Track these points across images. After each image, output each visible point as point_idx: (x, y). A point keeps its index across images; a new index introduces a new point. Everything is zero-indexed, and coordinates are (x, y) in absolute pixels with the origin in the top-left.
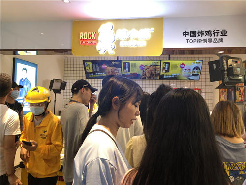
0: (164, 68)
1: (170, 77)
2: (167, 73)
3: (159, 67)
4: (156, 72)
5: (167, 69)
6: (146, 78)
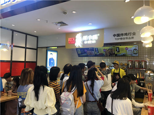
0: (116, 50)
1: (121, 55)
2: (119, 53)
3: (113, 50)
4: (112, 53)
6: (108, 56)
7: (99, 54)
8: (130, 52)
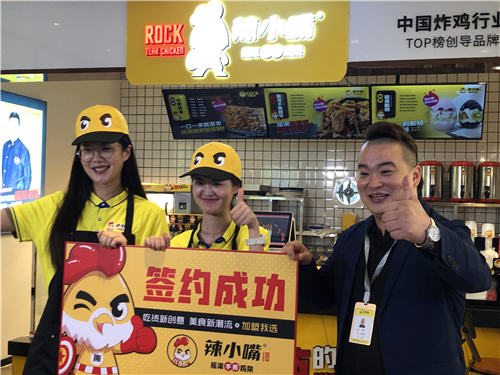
0: (380, 107)
3: (366, 103)
4: (358, 119)
5: (387, 109)
6: (335, 135)
7: (287, 124)
8: (446, 114)
